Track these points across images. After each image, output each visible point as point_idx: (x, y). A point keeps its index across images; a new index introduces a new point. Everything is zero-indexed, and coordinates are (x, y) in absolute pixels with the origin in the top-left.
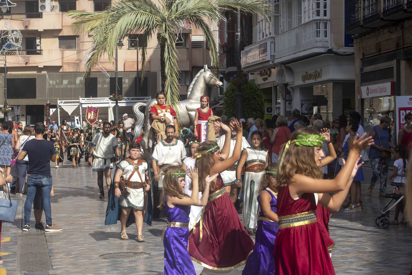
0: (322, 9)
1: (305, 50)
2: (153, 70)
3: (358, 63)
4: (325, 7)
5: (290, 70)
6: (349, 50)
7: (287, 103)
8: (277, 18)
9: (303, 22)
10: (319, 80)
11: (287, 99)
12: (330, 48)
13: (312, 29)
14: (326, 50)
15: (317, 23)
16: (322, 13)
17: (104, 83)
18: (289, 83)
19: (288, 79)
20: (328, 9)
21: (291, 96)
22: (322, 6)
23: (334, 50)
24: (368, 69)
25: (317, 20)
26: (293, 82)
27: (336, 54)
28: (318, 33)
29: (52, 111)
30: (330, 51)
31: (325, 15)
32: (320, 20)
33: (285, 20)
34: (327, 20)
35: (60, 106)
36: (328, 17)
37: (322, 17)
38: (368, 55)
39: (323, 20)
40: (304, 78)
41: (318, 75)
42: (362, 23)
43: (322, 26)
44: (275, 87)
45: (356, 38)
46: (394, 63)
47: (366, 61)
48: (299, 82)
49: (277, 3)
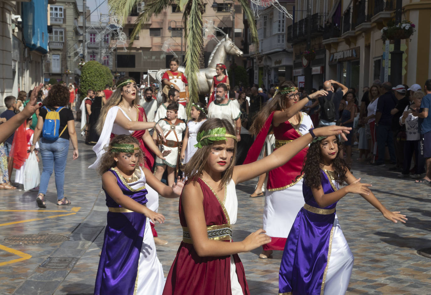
0: (281, 28)
4: (283, 27)
5: (270, 58)
9: (273, 34)
12: (285, 48)
13: (276, 39)
14: (283, 49)
16: (281, 30)
18: (269, 66)
19: (268, 63)
20: (285, 28)
22: (281, 26)
23: (287, 50)
25: (278, 34)
26: (271, 65)
27: (287, 52)
28: (279, 41)
29: (145, 76)
30: (284, 50)
31: (283, 31)
32: (280, 34)
34: (284, 34)
35: (149, 74)
37: (281, 32)
39: (282, 34)
41: (280, 62)
43: (281, 37)
45: (293, 45)
48: (273, 65)
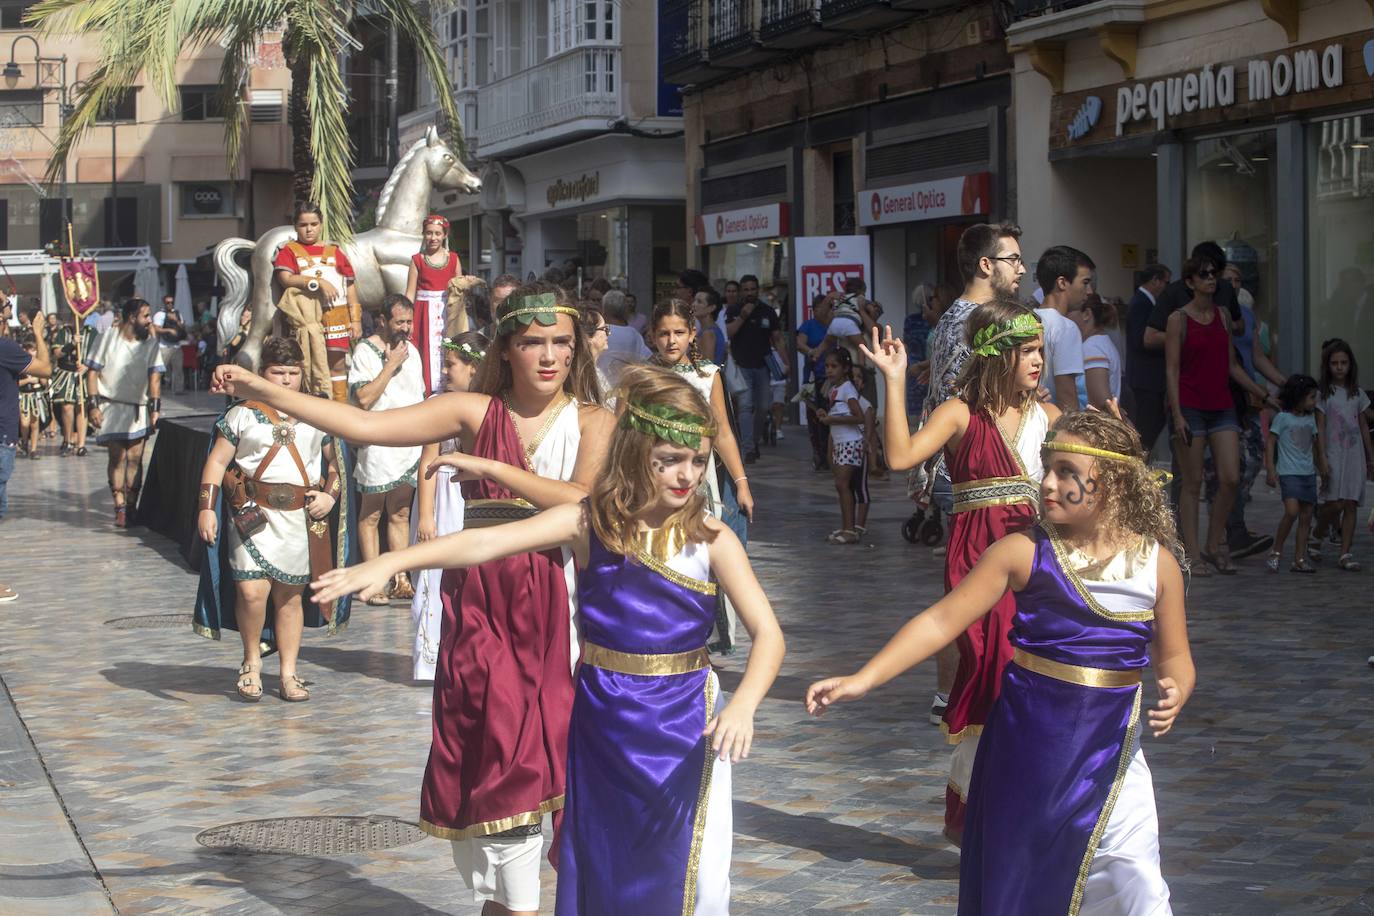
0: (600, 21)
1: (556, 125)
2: (151, 178)
3: (694, 157)
4: (609, 15)
5: (516, 175)
6: (669, 124)
7: (508, 259)
8: (482, 44)
9: (551, 54)
10: (591, 199)
11: (508, 248)
12: (622, 118)
13: (575, 73)
14: (612, 123)
15: (589, 55)
16: (600, 31)
17: (25, 212)
18: (515, 209)
19: (511, 198)
20: (616, 21)
21: (518, 241)
22: (600, 12)
23: (632, 124)
24: (719, 171)
25: (587, 49)
26: (525, 206)
27: (637, 133)
28: (590, 81)
30: (621, 127)
31: (609, 35)
32: (596, 48)
33: (503, 49)
34: (613, 49)
36: (616, 41)
37: (600, 40)
38: (722, 135)
39: (604, 49)
40: (554, 194)
41: (589, 186)
42: (706, 56)
43: (600, 62)
44: (478, 219)
45: (689, 93)
46: (786, 157)
47: (714, 151)
48: (539, 205)
49: (482, 6)
